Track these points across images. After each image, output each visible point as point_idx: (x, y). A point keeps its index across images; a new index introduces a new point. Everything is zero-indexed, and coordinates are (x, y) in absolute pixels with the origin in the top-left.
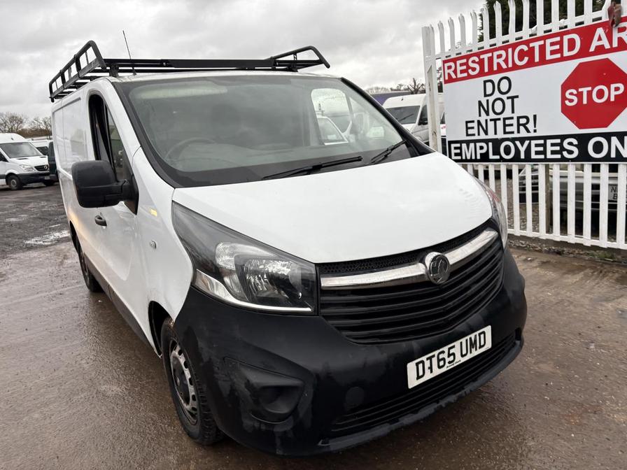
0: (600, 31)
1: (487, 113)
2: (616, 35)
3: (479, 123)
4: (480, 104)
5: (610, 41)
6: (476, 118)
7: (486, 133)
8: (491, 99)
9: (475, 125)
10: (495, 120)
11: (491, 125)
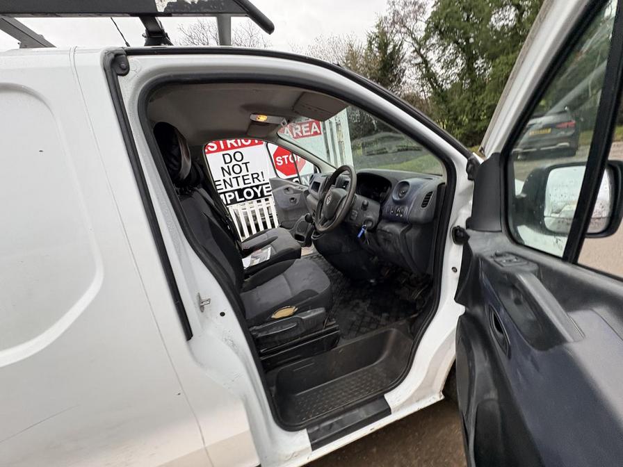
1: (230, 174)
2: (294, 132)
3: (225, 181)
4: (223, 169)
6: (222, 178)
7: (231, 186)
8: (231, 165)
9: (222, 182)
10: (237, 178)
11: (234, 181)
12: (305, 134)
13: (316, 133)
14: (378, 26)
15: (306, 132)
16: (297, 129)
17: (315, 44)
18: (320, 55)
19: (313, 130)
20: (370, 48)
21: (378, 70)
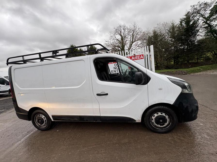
0: (133, 57)
1: (116, 69)
2: (135, 58)
3: (114, 71)
4: (114, 67)
5: (134, 58)
6: (113, 70)
7: (116, 72)
8: (116, 67)
9: (113, 71)
10: (117, 70)
11: (116, 71)
12: (138, 58)
13: (142, 58)
14: (186, 15)
15: (139, 58)
16: (136, 57)
17: (156, 26)
18: (158, 29)
19: (141, 57)
20: (181, 24)
21: (184, 32)
